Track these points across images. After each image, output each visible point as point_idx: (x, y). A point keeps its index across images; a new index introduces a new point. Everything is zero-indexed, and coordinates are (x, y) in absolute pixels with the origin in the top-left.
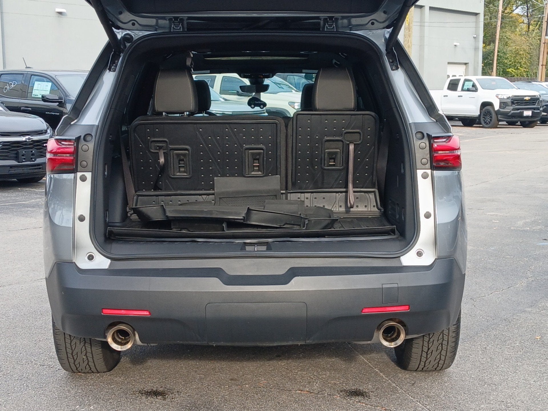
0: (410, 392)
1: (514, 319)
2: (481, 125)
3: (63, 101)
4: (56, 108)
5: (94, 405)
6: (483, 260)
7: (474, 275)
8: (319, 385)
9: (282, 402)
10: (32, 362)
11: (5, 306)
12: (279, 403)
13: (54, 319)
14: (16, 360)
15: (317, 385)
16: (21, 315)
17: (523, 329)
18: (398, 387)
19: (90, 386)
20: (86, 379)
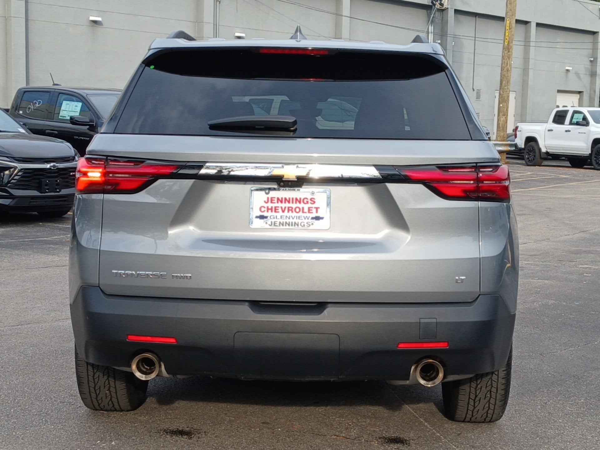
0: (454, 442)
1: (584, 376)
2: (593, 167)
3: (94, 124)
4: (86, 132)
5: (116, 441)
6: (563, 315)
7: (550, 331)
8: (357, 431)
9: (315, 446)
10: (52, 399)
11: (24, 345)
12: (311, 446)
13: (77, 348)
14: (34, 396)
15: (355, 431)
16: (41, 354)
17: (592, 386)
18: (442, 437)
19: (113, 424)
20: (109, 417)
